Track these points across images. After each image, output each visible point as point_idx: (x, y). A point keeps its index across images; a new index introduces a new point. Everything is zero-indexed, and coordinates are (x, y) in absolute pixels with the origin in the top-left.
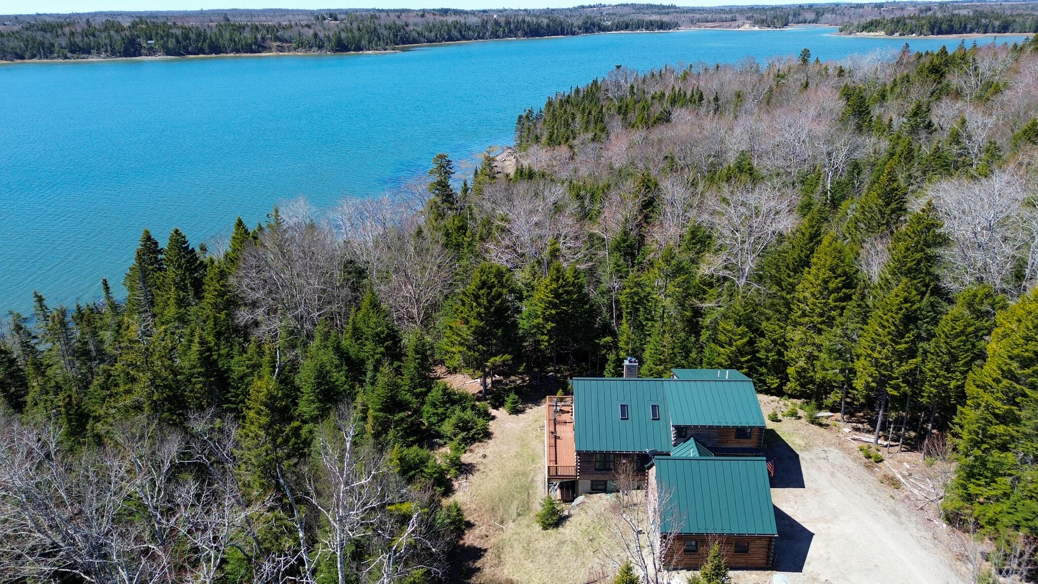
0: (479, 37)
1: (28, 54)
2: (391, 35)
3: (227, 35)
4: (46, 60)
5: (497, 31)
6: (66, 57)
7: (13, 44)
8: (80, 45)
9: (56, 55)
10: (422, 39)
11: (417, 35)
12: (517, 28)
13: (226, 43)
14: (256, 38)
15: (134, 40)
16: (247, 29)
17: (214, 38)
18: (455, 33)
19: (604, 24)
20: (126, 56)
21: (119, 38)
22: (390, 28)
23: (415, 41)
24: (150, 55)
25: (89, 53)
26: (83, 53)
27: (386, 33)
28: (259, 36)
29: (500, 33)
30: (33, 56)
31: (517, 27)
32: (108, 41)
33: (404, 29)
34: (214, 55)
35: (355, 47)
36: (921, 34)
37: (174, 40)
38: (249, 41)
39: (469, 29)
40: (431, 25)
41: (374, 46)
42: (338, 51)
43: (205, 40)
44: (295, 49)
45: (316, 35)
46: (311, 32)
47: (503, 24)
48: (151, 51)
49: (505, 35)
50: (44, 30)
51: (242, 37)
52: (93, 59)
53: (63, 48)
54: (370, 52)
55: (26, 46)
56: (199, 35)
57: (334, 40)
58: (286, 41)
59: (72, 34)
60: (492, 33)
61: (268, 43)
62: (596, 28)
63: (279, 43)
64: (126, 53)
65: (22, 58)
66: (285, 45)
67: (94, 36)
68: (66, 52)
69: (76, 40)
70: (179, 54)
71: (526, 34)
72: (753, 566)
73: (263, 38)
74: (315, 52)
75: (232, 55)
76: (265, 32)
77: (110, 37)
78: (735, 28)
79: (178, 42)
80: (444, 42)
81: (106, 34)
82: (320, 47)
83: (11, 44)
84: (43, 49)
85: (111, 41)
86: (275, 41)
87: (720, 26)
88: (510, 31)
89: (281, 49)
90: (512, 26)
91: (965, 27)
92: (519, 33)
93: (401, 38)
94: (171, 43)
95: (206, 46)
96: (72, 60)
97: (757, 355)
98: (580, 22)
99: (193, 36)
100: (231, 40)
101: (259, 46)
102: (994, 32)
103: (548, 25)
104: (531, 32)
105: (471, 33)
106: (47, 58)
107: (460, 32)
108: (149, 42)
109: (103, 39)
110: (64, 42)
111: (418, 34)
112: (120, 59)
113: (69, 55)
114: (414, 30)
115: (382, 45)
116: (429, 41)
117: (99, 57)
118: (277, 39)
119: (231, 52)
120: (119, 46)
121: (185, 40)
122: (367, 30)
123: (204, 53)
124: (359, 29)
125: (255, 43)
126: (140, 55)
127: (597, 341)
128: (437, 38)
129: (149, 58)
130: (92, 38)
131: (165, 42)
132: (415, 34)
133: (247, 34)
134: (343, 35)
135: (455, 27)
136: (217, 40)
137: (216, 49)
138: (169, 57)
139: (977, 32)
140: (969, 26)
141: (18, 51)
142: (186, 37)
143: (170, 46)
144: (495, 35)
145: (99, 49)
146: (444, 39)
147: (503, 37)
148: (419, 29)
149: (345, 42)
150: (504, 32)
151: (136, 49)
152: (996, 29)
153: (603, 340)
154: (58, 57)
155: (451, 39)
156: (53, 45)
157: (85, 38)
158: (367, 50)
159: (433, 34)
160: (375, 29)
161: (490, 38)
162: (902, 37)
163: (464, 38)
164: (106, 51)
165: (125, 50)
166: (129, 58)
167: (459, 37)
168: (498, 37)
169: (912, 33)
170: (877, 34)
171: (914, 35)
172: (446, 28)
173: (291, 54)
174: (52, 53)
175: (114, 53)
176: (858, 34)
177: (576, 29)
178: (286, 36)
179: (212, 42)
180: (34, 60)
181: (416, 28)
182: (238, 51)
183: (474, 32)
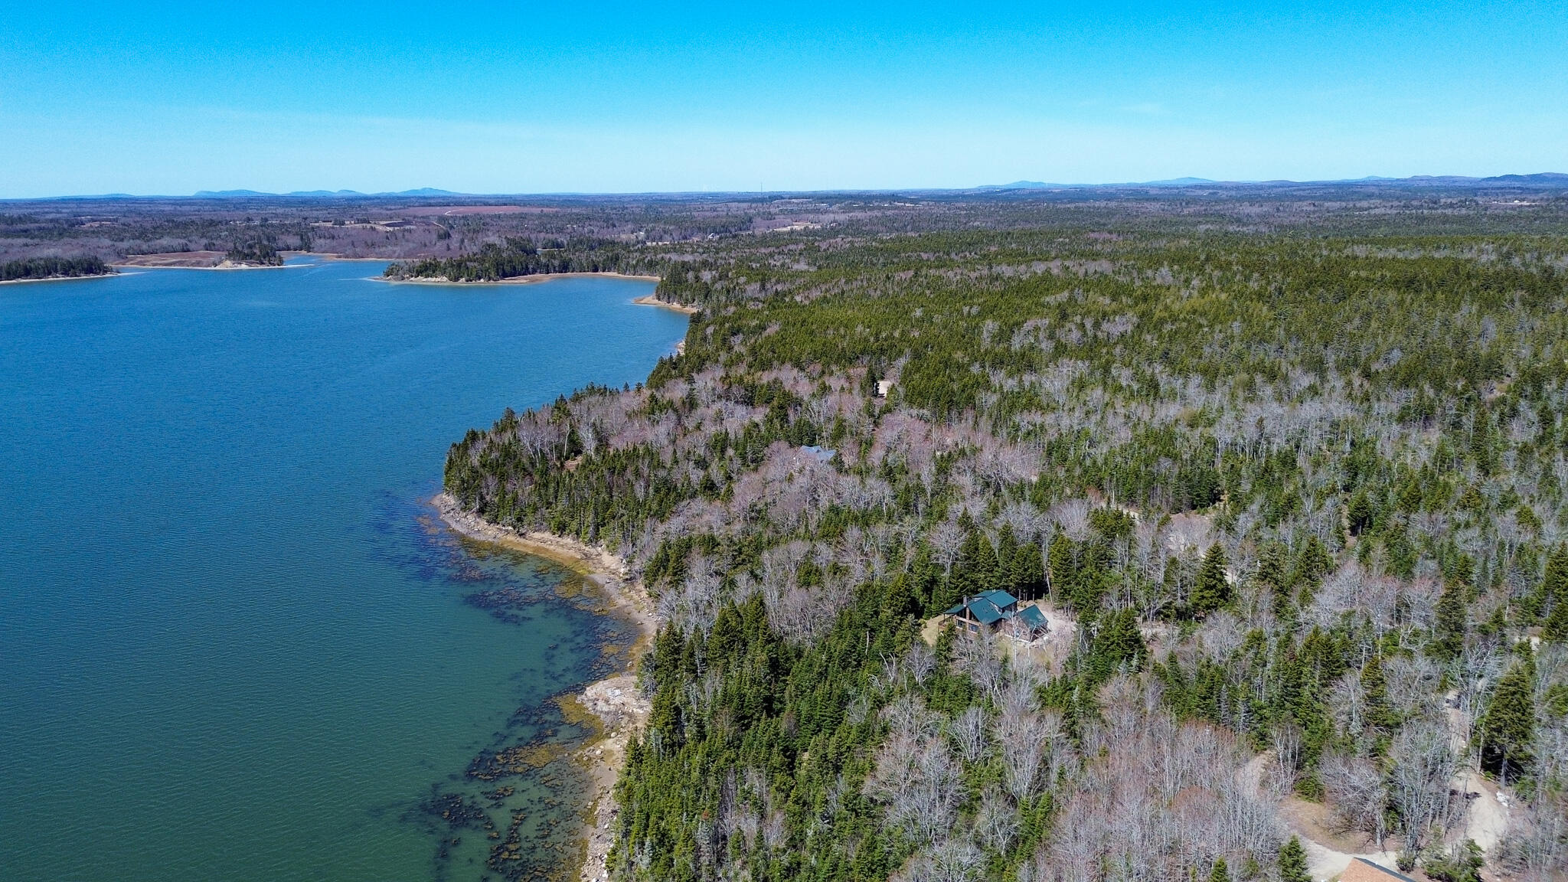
36: (489, 279)
78: (209, 266)
87: (181, 263)
91: (527, 268)
102: (555, 271)
139: (540, 273)
140: (531, 267)
152: (557, 269)
162: (470, 284)
169: (480, 279)
170: (438, 279)
171: (482, 280)
176: (412, 279)
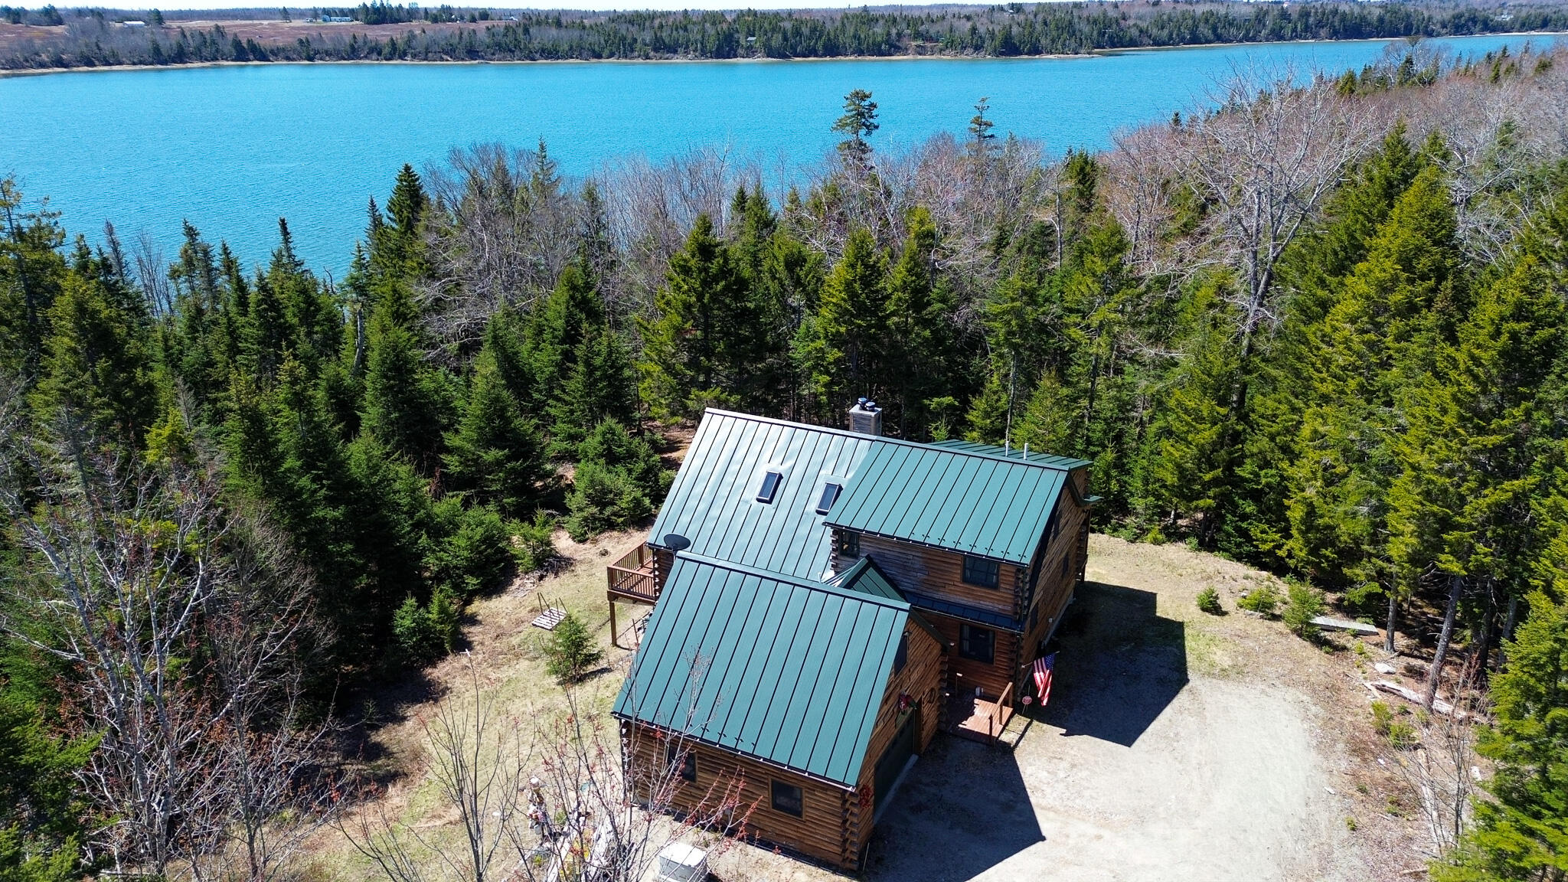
0: (1247, 38)
1: (606, 52)
2: (1095, 33)
3: (851, 31)
4: (624, 61)
5: (1281, 28)
6: (647, 57)
7: (592, 38)
8: (667, 41)
9: (636, 54)
10: (1145, 40)
11: (1137, 33)
12: (1320, 24)
13: (848, 41)
14: (889, 34)
15: (731, 35)
16: (881, 22)
17: (832, 34)
18: (1205, 30)
19: (1498, 19)
20: (717, 58)
21: (713, 32)
22: (1095, 22)
23: (1133, 43)
24: (748, 56)
25: (675, 52)
26: (668, 52)
27: (1086, 29)
28: (894, 31)
29: (1288, 31)
30: (611, 55)
31: (1320, 22)
32: (699, 37)
33: (1118, 24)
34: (828, 58)
35: (1029, 49)
37: (780, 36)
38: (879, 39)
39: (1231, 24)
40: (1165, 17)
41: (1059, 47)
42: (1002, 54)
43: (820, 37)
44: (941, 51)
45: (974, 30)
46: (969, 25)
47: (1295, 16)
48: (750, 52)
49: (1296, 35)
50: (631, 22)
51: (871, 32)
52: (678, 60)
53: (646, 45)
54: (1052, 56)
55: (606, 42)
56: (814, 30)
57: (999, 36)
58: (930, 39)
59: (661, 26)
60: (1273, 31)
61: (905, 42)
62: (1479, 26)
63: (920, 42)
64: (719, 54)
65: (599, 56)
66: (928, 45)
67: (685, 29)
68: (649, 49)
69: (664, 34)
70: (784, 56)
71: (1335, 34)
72: (817, 856)
73: (899, 35)
74: (969, 55)
75: (852, 58)
76: (904, 26)
77: (704, 31)
79: (785, 39)
80: (1182, 45)
81: (700, 27)
82: (978, 48)
83: (591, 39)
84: (624, 45)
85: (703, 37)
86: (915, 38)
88: (1307, 28)
89: (921, 50)
90: (1311, 20)
92: (1323, 32)
93: (1111, 37)
94: (777, 40)
95: (820, 46)
96: (654, 61)
97: (1238, 471)
98: (1447, 15)
99: (805, 31)
100: (854, 36)
101: (892, 46)
103: (1381, 20)
104: (1345, 30)
105: (1233, 31)
106: (626, 57)
107: (1214, 29)
108: (750, 39)
109: (695, 35)
110: (648, 36)
111: (1141, 31)
112: (710, 60)
113: (652, 54)
114: (1134, 25)
115: (1073, 45)
116: (1155, 44)
117: (686, 57)
118: (917, 35)
119: (852, 54)
120: (712, 44)
121: (794, 38)
122: (1057, 25)
123: (816, 55)
124: (1045, 23)
125: (887, 42)
126: (735, 56)
127: (927, 402)
128: (1170, 37)
129: (746, 60)
130: (681, 32)
131: (768, 39)
132: (1135, 32)
133: (879, 29)
134: (1015, 30)
135: (1207, 21)
136: (836, 37)
137: (833, 50)
138: (770, 59)
141: (597, 48)
142: (797, 32)
143: (773, 43)
144: (1277, 35)
145: (687, 47)
146: (1183, 41)
147: (1292, 38)
148: (1144, 25)
149: (1016, 41)
150: (1294, 30)
151: (731, 49)
153: (936, 400)
154: (639, 56)
155: (1195, 40)
156: (635, 40)
157: (674, 32)
158: (1047, 53)
159: (1166, 32)
160: (1070, 23)
161: (1267, 40)
163: (1219, 38)
164: (695, 50)
165: (719, 48)
166: (720, 60)
167: (1211, 37)
168: (1281, 38)
172: (1190, 22)
173: (934, 57)
174: (632, 51)
175: (704, 54)
177: (1437, 28)
178: (932, 32)
179: (829, 39)
180: (611, 60)
181: (1139, 22)
182: (861, 53)
183: (1238, 29)
